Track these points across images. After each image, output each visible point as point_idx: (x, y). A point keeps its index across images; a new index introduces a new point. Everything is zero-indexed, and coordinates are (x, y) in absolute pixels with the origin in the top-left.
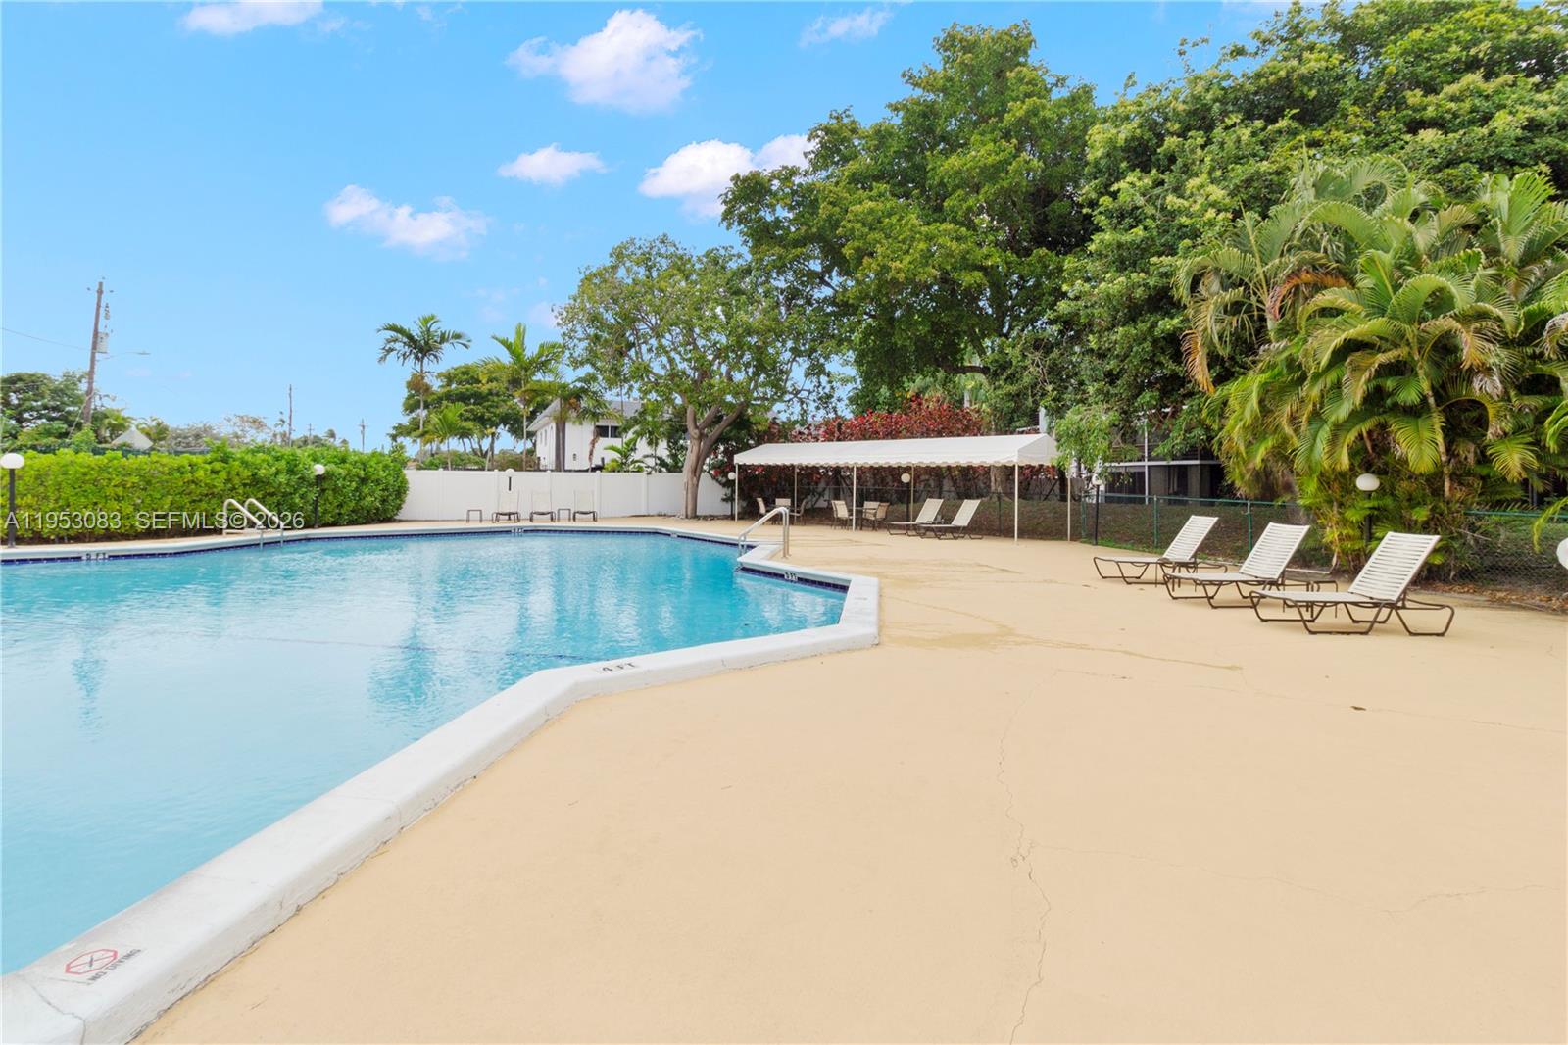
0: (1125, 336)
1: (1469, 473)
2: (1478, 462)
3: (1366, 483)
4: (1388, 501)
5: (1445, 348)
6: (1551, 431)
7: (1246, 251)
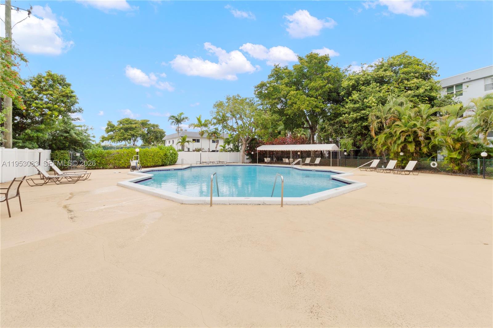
0: (355, 126)
1: (418, 152)
2: (419, 150)
3: (402, 154)
4: (405, 157)
5: (415, 132)
6: (430, 146)
7: (381, 112)
